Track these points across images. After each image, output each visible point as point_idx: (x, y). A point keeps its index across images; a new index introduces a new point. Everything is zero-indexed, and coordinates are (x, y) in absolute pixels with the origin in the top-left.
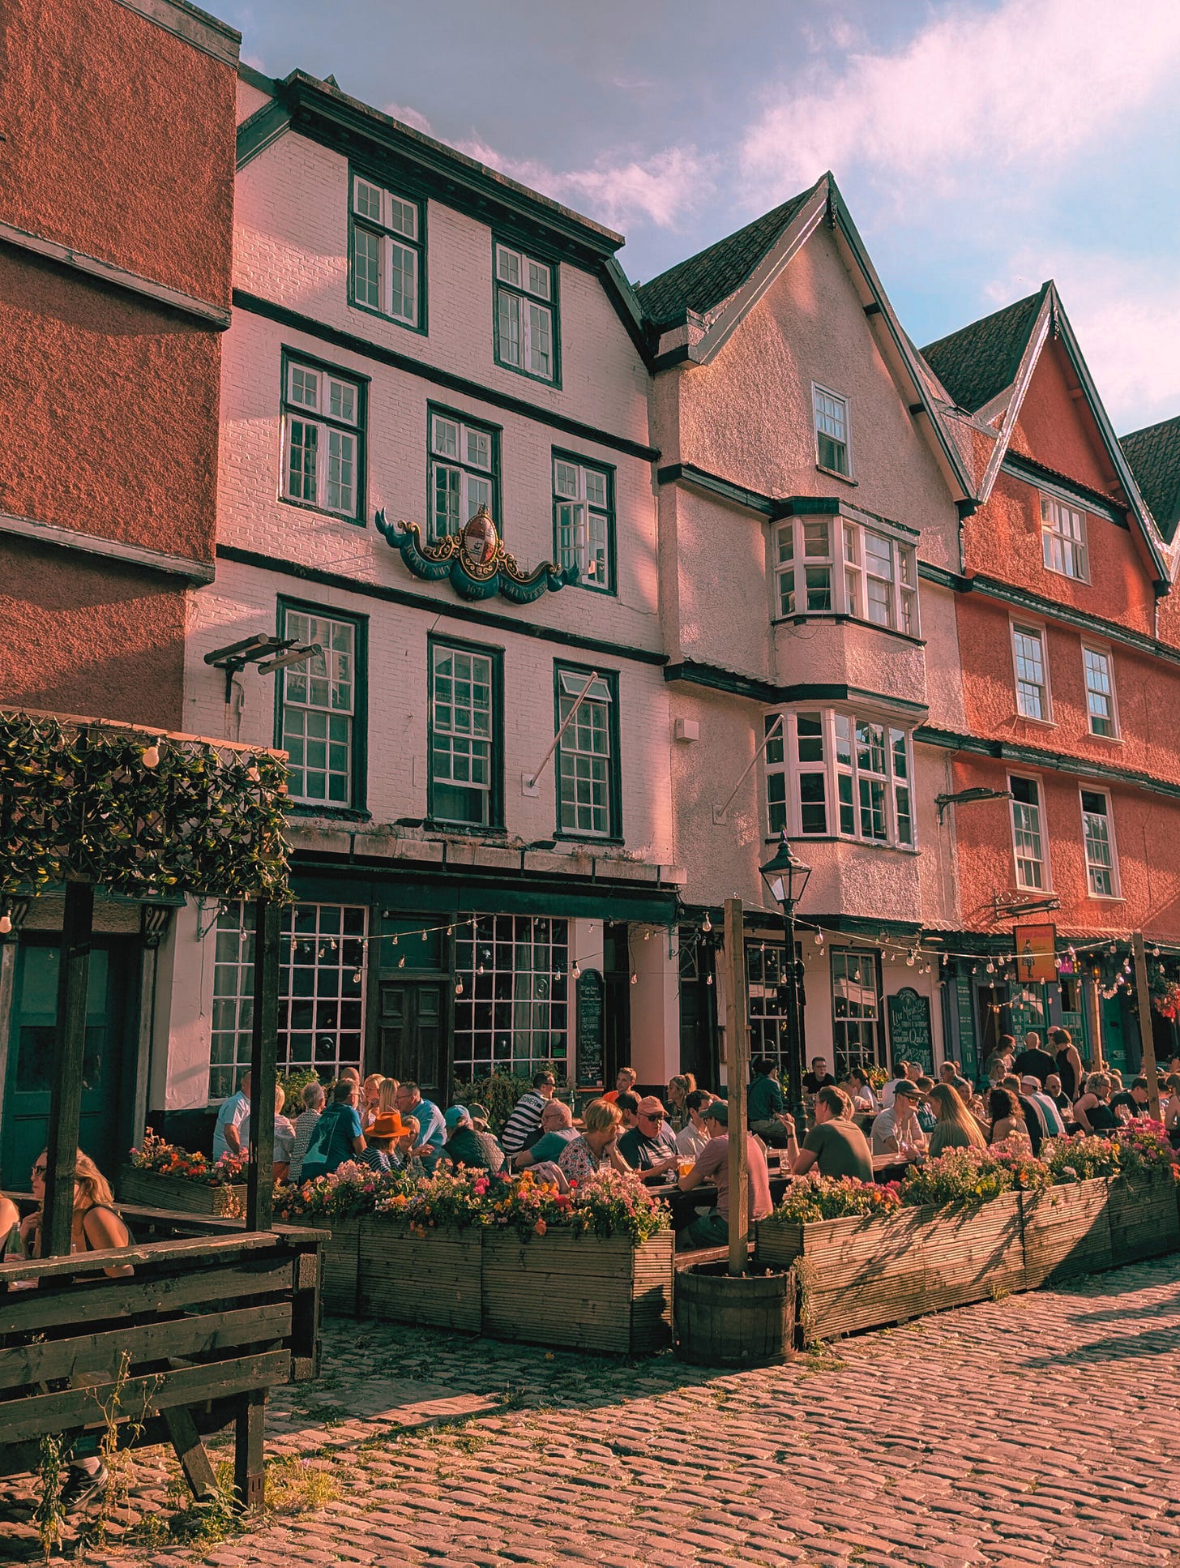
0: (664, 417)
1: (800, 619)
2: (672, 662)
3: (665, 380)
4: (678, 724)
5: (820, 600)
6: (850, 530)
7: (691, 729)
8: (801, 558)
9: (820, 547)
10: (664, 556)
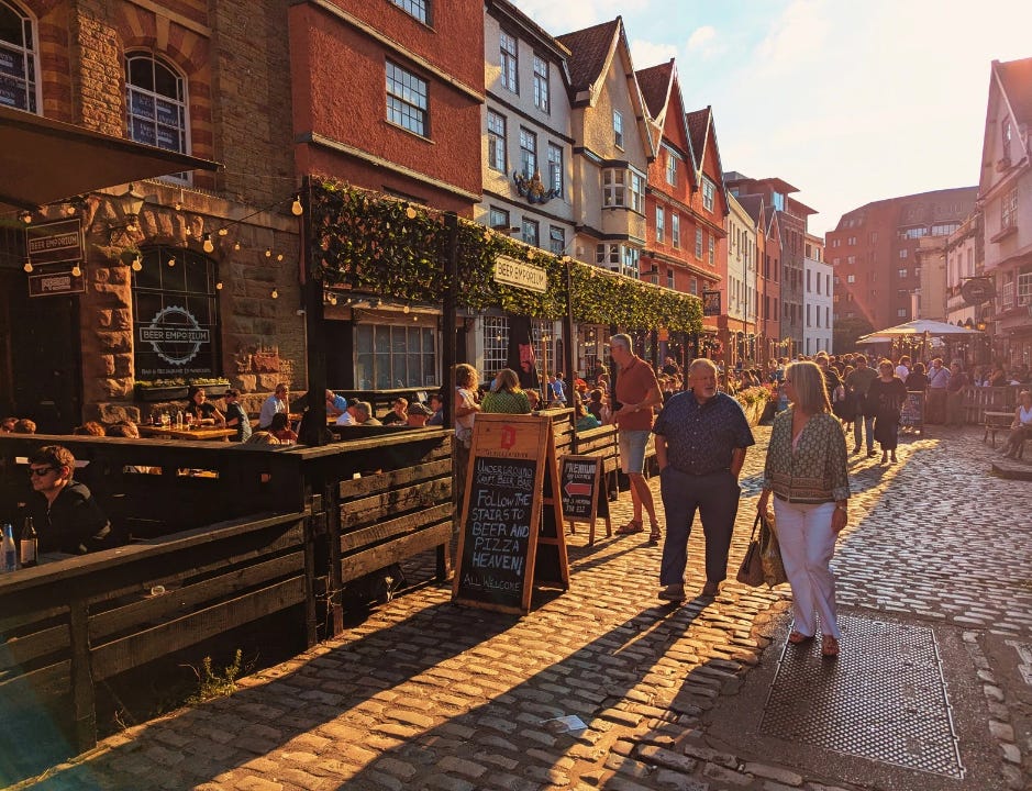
0: (578, 126)
1: (614, 209)
2: (578, 225)
3: (578, 111)
4: (578, 249)
5: (619, 201)
6: (630, 173)
7: (582, 251)
8: (614, 185)
9: (621, 180)
10: (576, 183)
